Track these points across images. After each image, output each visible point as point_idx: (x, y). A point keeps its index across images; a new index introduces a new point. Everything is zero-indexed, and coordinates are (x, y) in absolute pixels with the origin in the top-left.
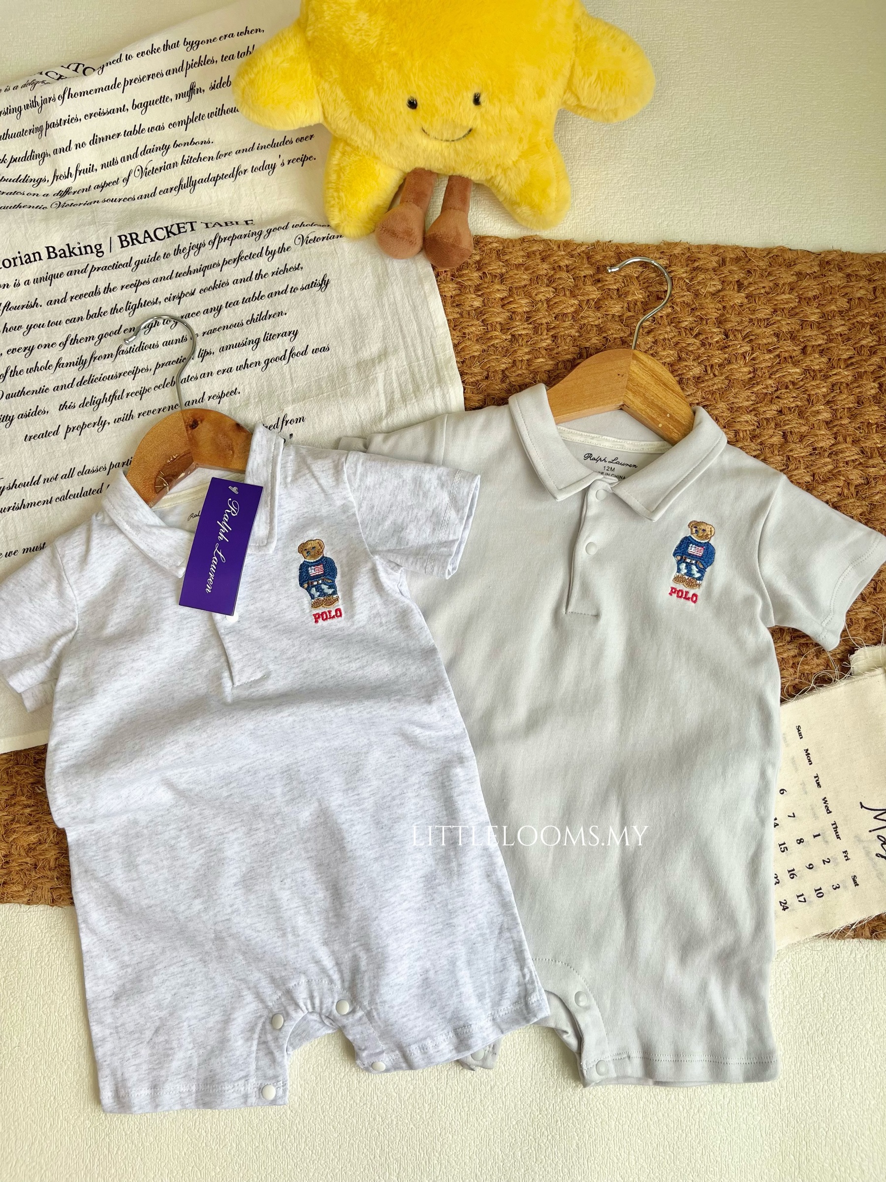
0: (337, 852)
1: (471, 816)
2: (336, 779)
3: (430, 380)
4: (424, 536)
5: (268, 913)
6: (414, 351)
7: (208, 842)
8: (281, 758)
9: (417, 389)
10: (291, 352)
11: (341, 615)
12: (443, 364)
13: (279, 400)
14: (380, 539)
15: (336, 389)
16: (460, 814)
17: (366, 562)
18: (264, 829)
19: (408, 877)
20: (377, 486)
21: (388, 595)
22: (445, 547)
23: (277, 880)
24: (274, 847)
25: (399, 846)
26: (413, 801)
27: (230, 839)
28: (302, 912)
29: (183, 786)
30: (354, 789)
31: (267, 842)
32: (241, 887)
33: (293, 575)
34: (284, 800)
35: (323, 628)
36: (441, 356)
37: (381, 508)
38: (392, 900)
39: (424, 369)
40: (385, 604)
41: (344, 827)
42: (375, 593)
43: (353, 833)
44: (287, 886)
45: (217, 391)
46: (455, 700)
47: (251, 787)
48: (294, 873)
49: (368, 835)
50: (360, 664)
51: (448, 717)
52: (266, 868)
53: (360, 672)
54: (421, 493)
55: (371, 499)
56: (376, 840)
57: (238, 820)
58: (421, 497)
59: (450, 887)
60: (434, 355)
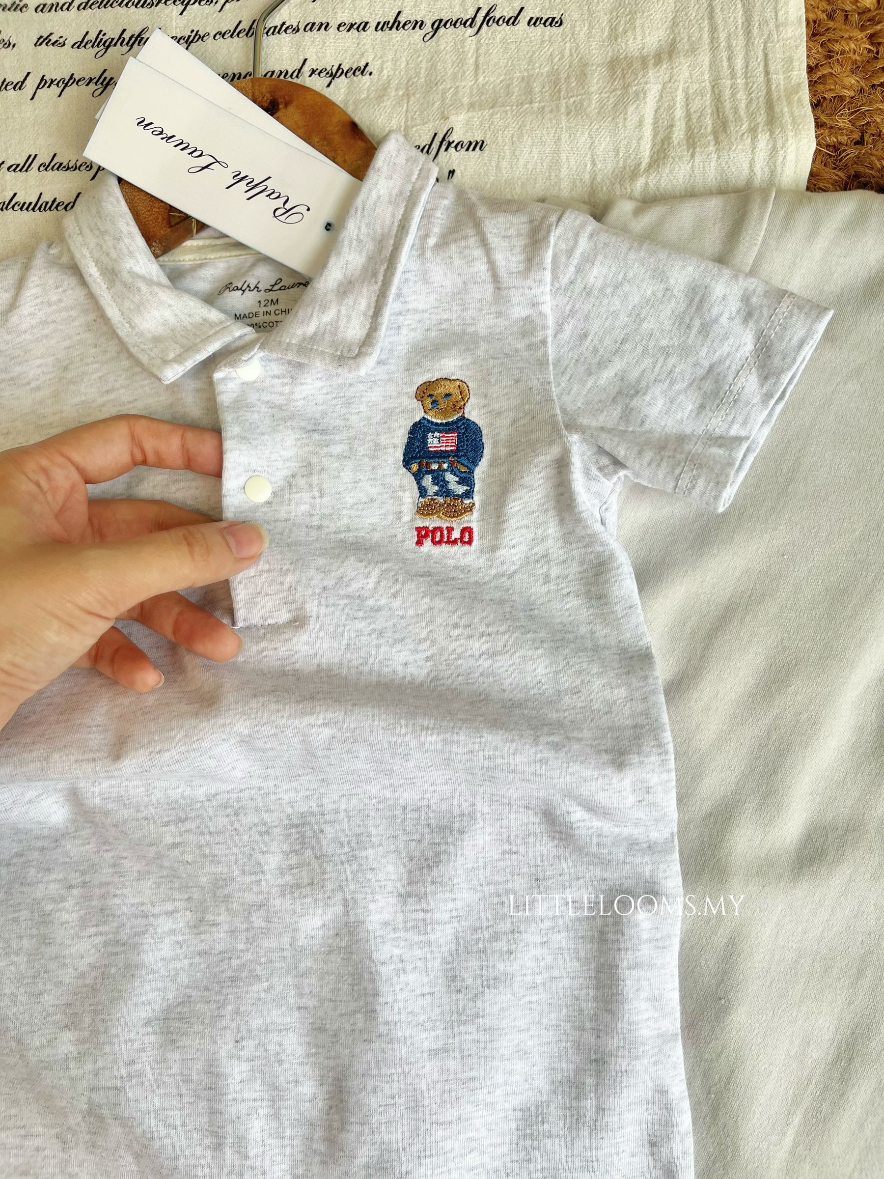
0: (359, 1016)
1: (646, 1016)
2: (391, 868)
3: (751, 116)
4: (679, 417)
5: (198, 1097)
6: (729, 59)
7: (115, 925)
8: (293, 796)
9: (722, 127)
10: (487, 14)
11: (470, 542)
12: (782, 93)
13: (443, 98)
14: (587, 403)
15: (559, 99)
16: (627, 1007)
17: (551, 443)
18: (226, 927)
19: (491, 1104)
20: (609, 290)
21: (579, 521)
22: (720, 446)
23: (230, 1036)
24: (240, 968)
25: (486, 1037)
26: (534, 952)
27: (159, 930)
28: (264, 1111)
29: (94, 801)
30: (420, 897)
31: (228, 954)
32: (158, 1029)
33: (394, 441)
34: (277, 883)
35: (429, 558)
36: (778, 79)
37: (601, 341)
38: (448, 1145)
39: (741, 95)
40: (565, 540)
41: (385, 971)
42: (552, 513)
43: (399, 987)
44: (245, 1053)
45: (330, 62)
46: (673, 775)
47: (221, 839)
48: (265, 1030)
49: (429, 998)
50: (489, 645)
51: (651, 804)
52: (215, 1006)
53: (485, 663)
54: (697, 324)
55: (587, 317)
56: (442, 1013)
57: (181, 896)
58: (694, 330)
59: (570, 1145)
60: (767, 73)
